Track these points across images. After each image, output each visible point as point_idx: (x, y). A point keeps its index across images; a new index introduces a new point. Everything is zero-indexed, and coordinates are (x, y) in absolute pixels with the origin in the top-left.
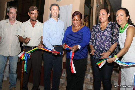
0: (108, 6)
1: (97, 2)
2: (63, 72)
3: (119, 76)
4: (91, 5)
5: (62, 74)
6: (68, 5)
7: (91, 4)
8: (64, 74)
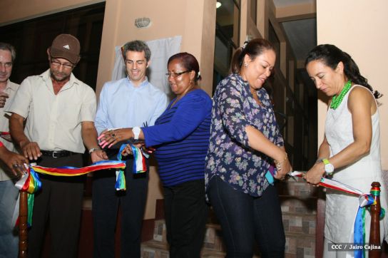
0: (279, 42)
1: (250, 31)
2: (156, 229)
3: (316, 234)
4: (234, 40)
5: (154, 235)
6: (170, 39)
7: (232, 36)
8: (160, 233)
